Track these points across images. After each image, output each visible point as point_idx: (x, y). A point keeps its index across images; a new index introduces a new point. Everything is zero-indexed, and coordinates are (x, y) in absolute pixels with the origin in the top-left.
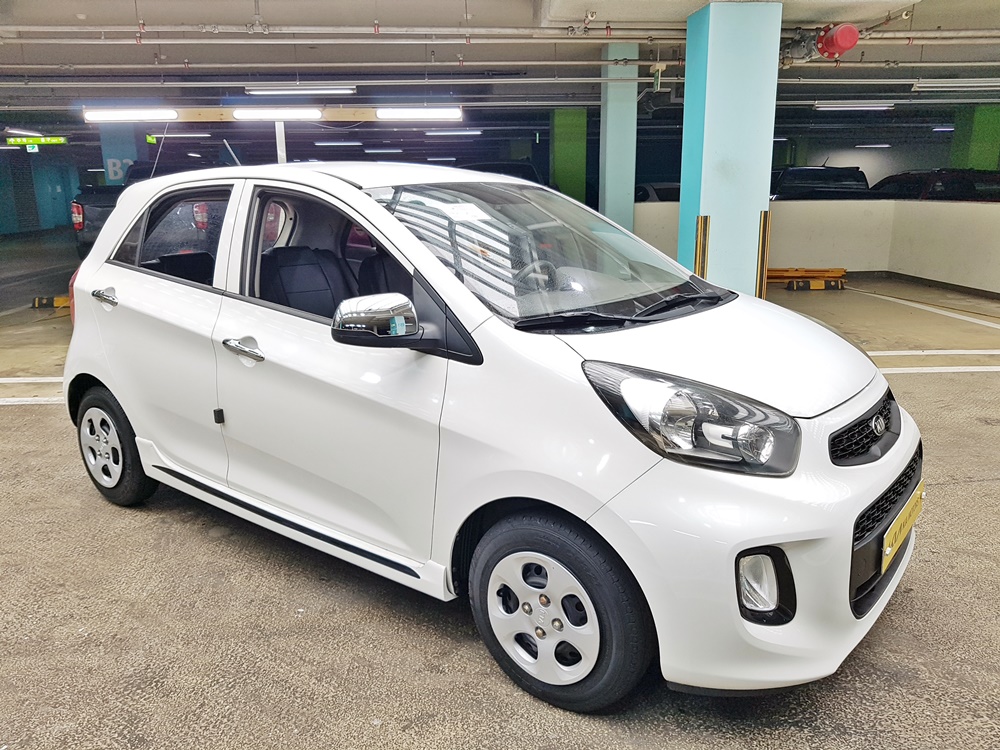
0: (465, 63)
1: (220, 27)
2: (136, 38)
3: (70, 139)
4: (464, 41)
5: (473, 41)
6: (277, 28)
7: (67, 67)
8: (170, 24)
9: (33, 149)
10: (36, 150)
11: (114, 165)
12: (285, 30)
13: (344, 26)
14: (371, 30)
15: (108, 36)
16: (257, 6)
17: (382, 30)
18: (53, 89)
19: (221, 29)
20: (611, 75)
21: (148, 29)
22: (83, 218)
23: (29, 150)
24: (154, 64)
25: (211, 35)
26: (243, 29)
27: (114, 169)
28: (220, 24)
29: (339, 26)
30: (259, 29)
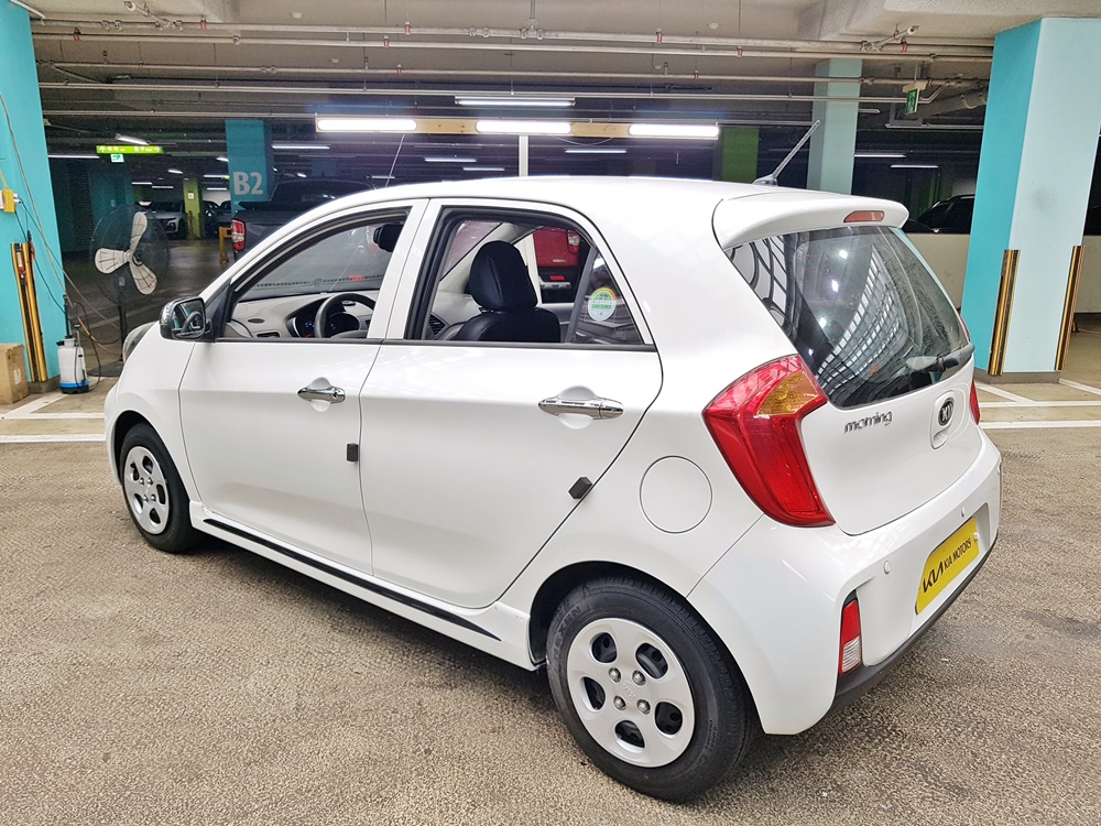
0: (700, 77)
1: (491, 31)
2: (384, 40)
3: (165, 149)
4: (735, 54)
5: (745, 54)
6: (554, 34)
7: (269, 70)
8: (438, 26)
9: (117, 159)
10: (121, 160)
11: (241, 178)
12: (562, 36)
13: (625, 33)
14: (653, 39)
15: (354, 37)
16: (533, 10)
17: (665, 39)
18: (200, 94)
19: (493, 33)
20: (831, 94)
21: (414, 31)
22: (245, 236)
23: (114, 159)
24: (364, 68)
25: (479, 40)
26: (516, 34)
27: (241, 183)
28: (494, 28)
29: (620, 33)
30: (533, 35)
